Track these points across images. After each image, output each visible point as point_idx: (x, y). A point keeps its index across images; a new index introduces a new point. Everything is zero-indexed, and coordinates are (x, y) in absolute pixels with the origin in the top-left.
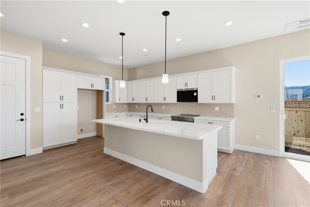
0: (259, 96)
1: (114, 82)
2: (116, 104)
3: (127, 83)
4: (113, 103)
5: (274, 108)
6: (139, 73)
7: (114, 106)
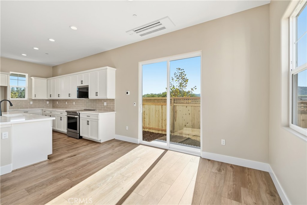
0: (127, 93)
1: (31, 79)
2: (34, 100)
3: (47, 80)
4: (29, 99)
5: (135, 103)
6: (60, 71)
7: (31, 103)
